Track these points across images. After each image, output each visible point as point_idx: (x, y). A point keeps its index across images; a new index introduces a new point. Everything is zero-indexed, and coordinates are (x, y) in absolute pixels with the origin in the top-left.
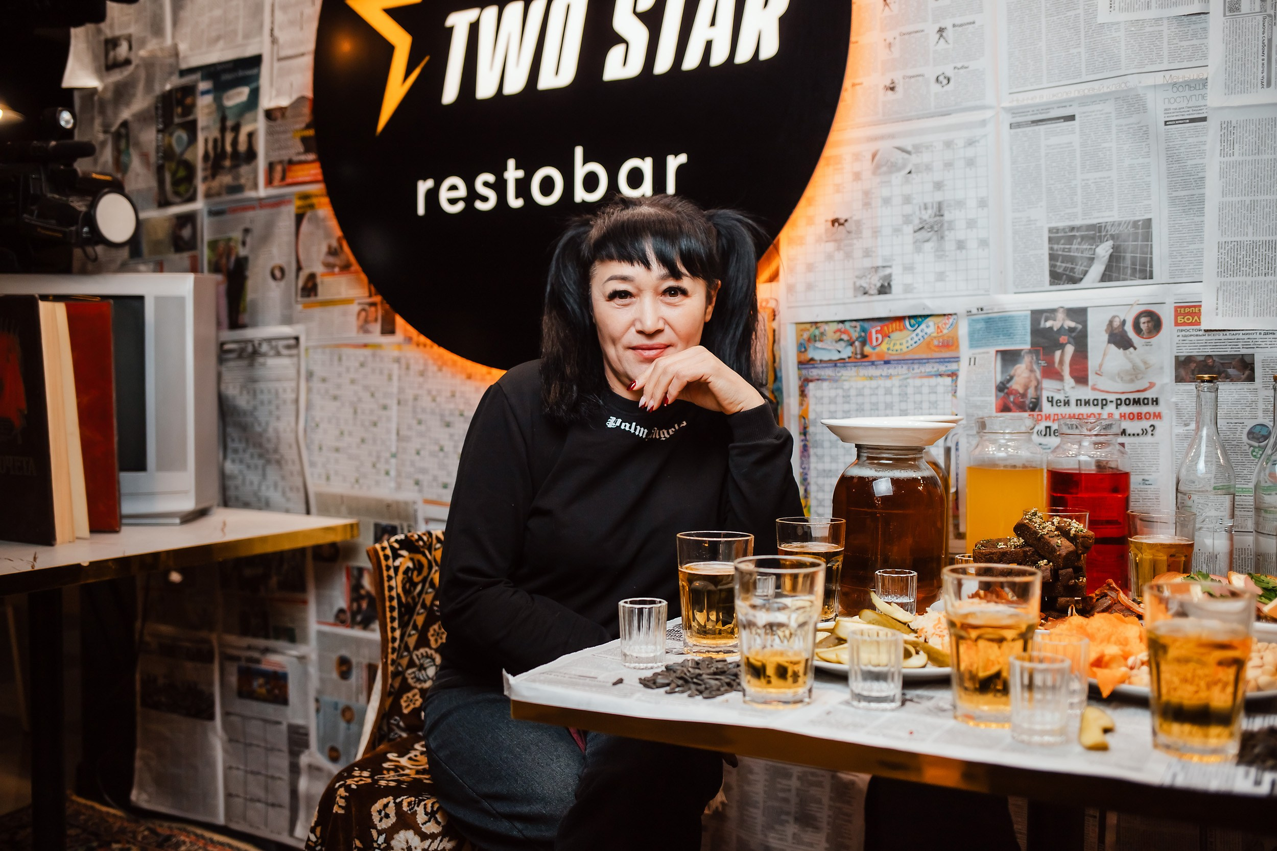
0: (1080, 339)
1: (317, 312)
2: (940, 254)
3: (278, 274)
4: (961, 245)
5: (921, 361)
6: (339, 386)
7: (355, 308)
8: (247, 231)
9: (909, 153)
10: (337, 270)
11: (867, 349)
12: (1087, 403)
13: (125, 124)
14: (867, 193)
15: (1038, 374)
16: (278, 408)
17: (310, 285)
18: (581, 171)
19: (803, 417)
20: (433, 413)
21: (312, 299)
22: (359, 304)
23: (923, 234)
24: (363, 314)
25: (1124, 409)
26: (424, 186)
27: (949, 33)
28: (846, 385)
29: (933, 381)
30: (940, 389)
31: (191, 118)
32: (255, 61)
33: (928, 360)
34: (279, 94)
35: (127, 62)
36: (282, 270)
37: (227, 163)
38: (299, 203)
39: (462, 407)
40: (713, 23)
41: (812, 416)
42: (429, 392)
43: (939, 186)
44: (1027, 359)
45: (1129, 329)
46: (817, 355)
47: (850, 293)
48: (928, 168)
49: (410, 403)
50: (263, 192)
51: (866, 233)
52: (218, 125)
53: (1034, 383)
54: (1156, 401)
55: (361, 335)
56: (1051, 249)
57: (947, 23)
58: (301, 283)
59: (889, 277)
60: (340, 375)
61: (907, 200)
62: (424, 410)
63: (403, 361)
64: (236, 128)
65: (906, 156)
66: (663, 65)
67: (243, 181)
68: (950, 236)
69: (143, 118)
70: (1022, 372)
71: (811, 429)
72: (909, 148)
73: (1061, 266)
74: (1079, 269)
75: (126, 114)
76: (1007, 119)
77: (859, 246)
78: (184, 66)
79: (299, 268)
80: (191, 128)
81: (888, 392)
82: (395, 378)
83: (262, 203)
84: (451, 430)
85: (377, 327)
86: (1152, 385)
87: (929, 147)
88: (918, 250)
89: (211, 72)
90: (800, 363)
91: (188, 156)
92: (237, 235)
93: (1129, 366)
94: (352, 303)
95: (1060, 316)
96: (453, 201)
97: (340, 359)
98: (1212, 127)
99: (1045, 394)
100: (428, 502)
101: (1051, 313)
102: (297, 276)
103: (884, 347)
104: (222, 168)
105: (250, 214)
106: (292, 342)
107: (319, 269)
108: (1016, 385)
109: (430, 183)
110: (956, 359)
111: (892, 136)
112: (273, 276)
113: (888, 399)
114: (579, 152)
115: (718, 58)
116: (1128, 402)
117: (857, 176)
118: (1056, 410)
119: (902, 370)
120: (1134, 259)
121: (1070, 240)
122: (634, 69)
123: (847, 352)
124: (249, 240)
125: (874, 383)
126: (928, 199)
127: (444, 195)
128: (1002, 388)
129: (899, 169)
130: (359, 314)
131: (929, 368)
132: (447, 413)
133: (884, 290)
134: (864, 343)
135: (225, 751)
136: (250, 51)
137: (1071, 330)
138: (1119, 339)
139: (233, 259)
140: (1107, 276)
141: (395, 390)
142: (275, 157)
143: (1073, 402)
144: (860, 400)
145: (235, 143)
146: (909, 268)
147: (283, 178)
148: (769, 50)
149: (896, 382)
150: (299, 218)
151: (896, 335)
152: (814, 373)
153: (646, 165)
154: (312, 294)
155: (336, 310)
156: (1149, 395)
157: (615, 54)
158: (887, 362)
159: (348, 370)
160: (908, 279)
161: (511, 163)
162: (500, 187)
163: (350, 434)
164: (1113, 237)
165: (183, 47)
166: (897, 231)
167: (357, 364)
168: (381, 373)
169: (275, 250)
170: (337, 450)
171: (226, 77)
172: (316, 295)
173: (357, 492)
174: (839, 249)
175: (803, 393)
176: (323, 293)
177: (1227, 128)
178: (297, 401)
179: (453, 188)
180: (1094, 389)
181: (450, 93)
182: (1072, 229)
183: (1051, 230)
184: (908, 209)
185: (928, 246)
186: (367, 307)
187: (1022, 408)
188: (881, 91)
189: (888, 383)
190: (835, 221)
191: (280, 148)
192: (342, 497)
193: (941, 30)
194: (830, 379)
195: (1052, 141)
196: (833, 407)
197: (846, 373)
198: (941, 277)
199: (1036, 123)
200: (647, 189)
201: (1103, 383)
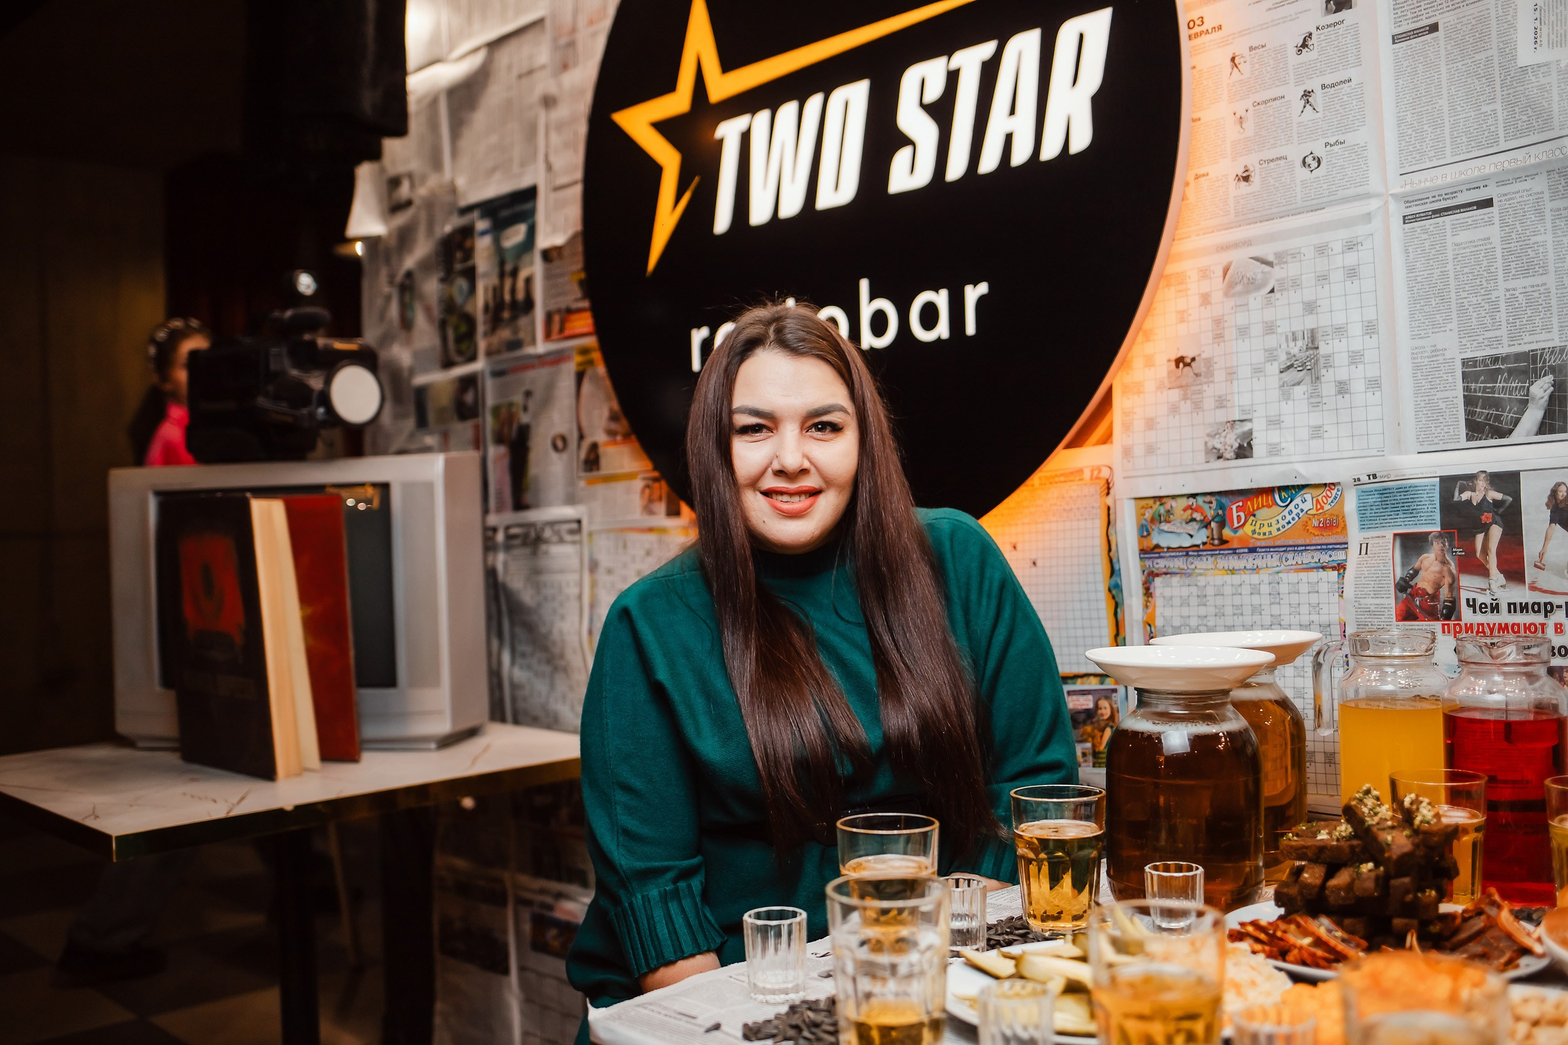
0: (1511, 516)
1: (601, 489)
2: (1316, 401)
3: (560, 444)
4: (1343, 388)
5: (1296, 548)
7: (638, 484)
8: (528, 394)
9: (1270, 264)
10: (619, 438)
11: (1227, 532)
12: (1524, 608)
13: (409, 275)
14: (1218, 322)
15: (1453, 567)
16: (562, 604)
17: (592, 457)
18: (867, 310)
19: (1149, 624)
21: (595, 474)
22: (644, 479)
23: (1293, 375)
24: (647, 491)
26: (698, 336)
27: (1318, 98)
28: (1202, 581)
29: (1314, 576)
30: (1323, 587)
31: (469, 263)
32: (530, 194)
33: (1305, 547)
34: (555, 231)
35: (410, 203)
36: (564, 439)
37: (506, 315)
38: (578, 359)
40: (1012, 112)
41: (1159, 622)
43: (1310, 307)
44: (1437, 546)
46: (1165, 541)
47: (1201, 457)
48: (1296, 284)
50: (541, 347)
51: (1219, 375)
52: (496, 271)
53: (1447, 580)
55: (646, 517)
56: (1467, 389)
57: (1314, 84)
58: (583, 454)
59: (1248, 436)
60: (625, 566)
61: (1270, 329)
64: (514, 273)
65: (1267, 268)
66: (956, 170)
67: (522, 335)
68: (1327, 376)
69: (425, 266)
70: (1430, 563)
72: (1271, 258)
73: (1481, 413)
74: (1507, 416)
75: (409, 262)
76: (1396, 211)
77: (1210, 392)
78: (463, 203)
79: (581, 437)
80: (470, 274)
81: (1255, 591)
83: (542, 360)
85: (661, 507)
87: (1295, 255)
89: (489, 208)
90: (1143, 551)
91: (469, 308)
92: (518, 399)
94: (636, 478)
95: (1481, 484)
97: (625, 546)
99: (1464, 595)
101: (1468, 481)
102: (579, 446)
103: (1248, 529)
104: (502, 320)
105: (531, 374)
106: (575, 526)
107: (601, 437)
108: (1424, 582)
109: (704, 331)
110: (1343, 546)
111: (1248, 243)
112: (555, 447)
113: (1256, 600)
114: (864, 285)
115: (1020, 155)
117: (1205, 299)
118: (1480, 618)
119: (1273, 560)
121: (1493, 375)
122: (923, 176)
123: (1201, 537)
124: (531, 404)
125: (1236, 579)
126: (1297, 326)
128: (1403, 586)
129: (1259, 288)
130: (643, 492)
131: (1307, 558)
133: (1244, 451)
134: (1222, 525)
135: (523, 1013)
136: (525, 183)
137: (1497, 504)
139: (515, 427)
140: (1546, 427)
142: (553, 307)
143: (1504, 607)
144: (1219, 601)
145: (513, 291)
146: (1275, 422)
147: (562, 330)
148: (1081, 140)
149: (1264, 576)
150: (580, 377)
151: (1262, 513)
152: (1161, 564)
153: (941, 299)
154: (595, 467)
155: (620, 487)
157: (901, 159)
158: (1253, 550)
159: (633, 559)
160: (1274, 436)
164: (1553, 370)
165: (461, 182)
166: (1258, 371)
167: (642, 553)
169: (556, 416)
171: (505, 213)
172: (598, 469)
174: (1185, 398)
175: (1148, 592)
176: (606, 466)
178: (580, 597)
180: (1533, 588)
181: (722, 222)
182: (1495, 359)
183: (1465, 363)
184: (1272, 341)
185: (1299, 391)
186: (650, 483)
187: (1432, 615)
188: (1232, 183)
189: (1255, 578)
190: (1180, 361)
191: (559, 295)
193: (1307, 94)
194: (1181, 573)
195: (1464, 236)
196: (1185, 611)
197: (1203, 564)
198: (1317, 432)
199: (1439, 213)
200: (943, 330)
201: (1546, 580)
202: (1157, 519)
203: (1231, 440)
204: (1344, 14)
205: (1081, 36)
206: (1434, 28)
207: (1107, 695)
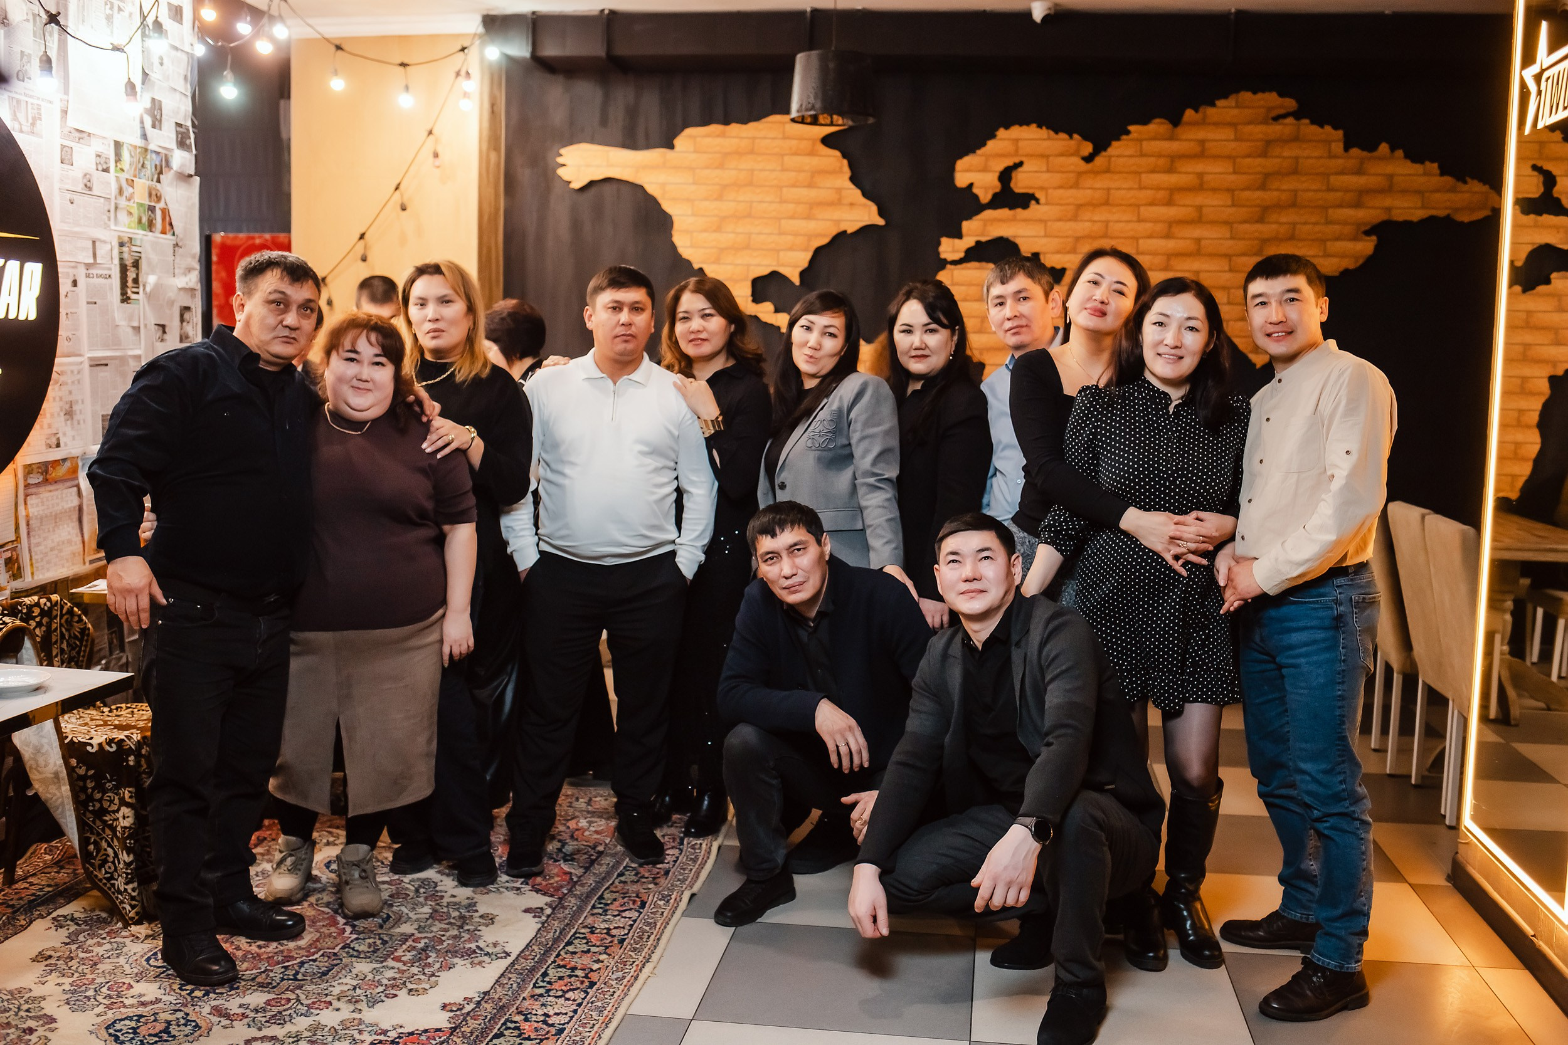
2: (72, 426)
4: (78, 421)
9: (60, 375)
11: (48, 476)
19: (27, 516)
23: (68, 417)
27: (69, 315)
28: (42, 496)
30: (73, 494)
33: (68, 480)
40: (9, 294)
41: (31, 515)
43: (70, 393)
46: (31, 481)
47: (47, 448)
48: (67, 383)
51: (48, 415)
57: (69, 311)
59: (58, 439)
61: (61, 399)
68: (74, 417)
71: (31, 522)
72: (60, 372)
76: (89, 363)
77: (46, 422)
87: (66, 373)
88: (66, 424)
90: (25, 486)
103: (54, 475)
110: (77, 478)
113: (57, 501)
115: (12, 314)
119: (59, 486)
123: (41, 478)
125: (52, 494)
126: (68, 399)
129: (58, 383)
131: (68, 484)
133: (58, 446)
134: (46, 474)
144: (47, 503)
146: (65, 436)
148: (33, 316)
149: (59, 492)
151: (58, 468)
152: (30, 491)
158: (56, 483)
160: (64, 441)
166: (61, 415)
175: (26, 503)
183: (103, 416)
184: (64, 404)
185: (69, 422)
189: (57, 493)
193: (67, 314)
194: (36, 494)
195: (101, 375)
196: (38, 509)
197: (41, 489)
198: (72, 438)
199: (97, 365)
202: (29, 474)
203: (54, 441)
204: (75, 288)
205: (32, 271)
206: (96, 303)
207: (14, 549)
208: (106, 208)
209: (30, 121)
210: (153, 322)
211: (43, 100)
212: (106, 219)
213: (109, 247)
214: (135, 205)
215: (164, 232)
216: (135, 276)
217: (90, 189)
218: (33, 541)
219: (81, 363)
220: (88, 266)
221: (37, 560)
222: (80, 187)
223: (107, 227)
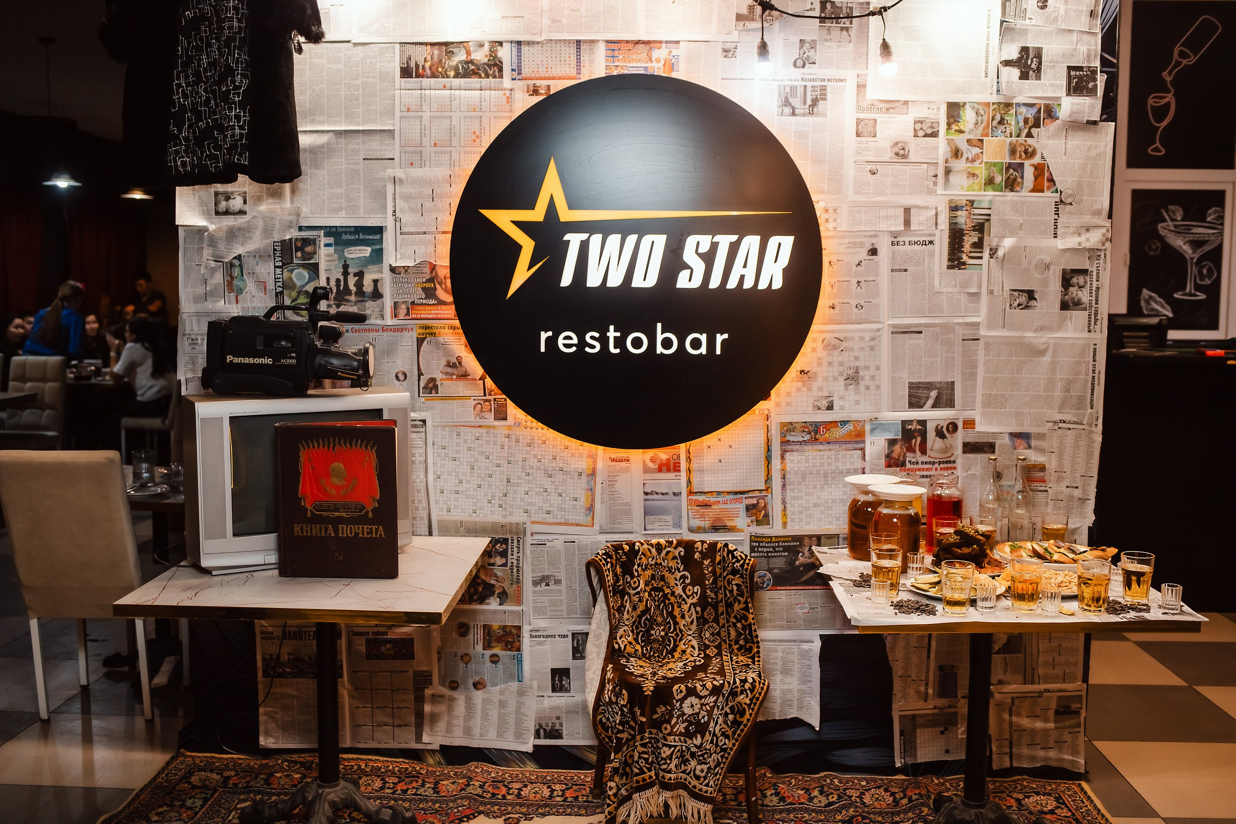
0: (923, 434)
1: (439, 404)
2: (857, 391)
3: (401, 377)
4: (868, 388)
5: (846, 442)
6: (458, 452)
9: (842, 341)
10: (454, 377)
11: (818, 436)
12: (926, 463)
13: (239, 257)
14: (820, 359)
15: (904, 450)
17: (430, 385)
18: (660, 337)
19: (783, 470)
20: (538, 469)
21: (433, 395)
23: (849, 382)
24: (479, 406)
25: (942, 466)
26: (545, 335)
27: (863, 284)
28: (807, 454)
29: (852, 452)
30: (855, 456)
32: (379, 230)
33: (850, 442)
34: (403, 257)
35: (242, 212)
36: (405, 375)
38: (421, 331)
39: (561, 465)
40: (745, 267)
41: (788, 469)
42: (535, 456)
43: (856, 358)
44: (900, 443)
45: (944, 429)
46: (791, 439)
47: (811, 408)
48: (852, 349)
49: (520, 463)
50: (389, 321)
51: (819, 379)
53: (902, 454)
54: (954, 462)
55: (478, 419)
56: (909, 392)
57: (861, 279)
58: (422, 385)
59: (832, 402)
60: (458, 445)
61: (841, 364)
62: (531, 467)
63: (514, 437)
64: (360, 275)
65: (840, 342)
66: (714, 283)
67: (370, 312)
68: (862, 383)
71: (787, 476)
72: (843, 339)
73: (914, 400)
75: (240, 250)
76: (891, 330)
77: (815, 385)
78: (304, 224)
79: (420, 374)
80: (314, 269)
81: (829, 457)
82: (506, 447)
83: (385, 328)
84: (553, 479)
85: (492, 415)
86: (953, 455)
87: (852, 339)
88: (847, 389)
89: (331, 231)
90: (782, 442)
93: (944, 446)
95: (915, 423)
96: (567, 346)
97: (459, 435)
98: (981, 343)
99: (908, 459)
100: (533, 523)
101: (910, 422)
102: (419, 380)
103: (827, 435)
104: (348, 301)
105: (375, 335)
106: (421, 423)
107: (438, 376)
108: (895, 455)
109: (550, 334)
110: (864, 442)
111: (833, 331)
112: (397, 378)
113: (829, 461)
114: (659, 325)
115: (748, 284)
116: (943, 463)
117: (814, 350)
118: (912, 466)
119: (836, 447)
120: (947, 399)
121: (918, 388)
122: (695, 284)
123: (807, 437)
125: (822, 453)
126: (851, 365)
127: (561, 342)
128: (888, 456)
129: (838, 348)
130: (475, 406)
131: (849, 446)
132: (550, 469)
133: (830, 407)
134: (816, 433)
135: (351, 697)
136: (371, 223)
137: (919, 430)
138: (940, 434)
141: (506, 455)
143: (920, 463)
144: (814, 461)
145: (359, 285)
146: (842, 398)
147: (408, 314)
148: (777, 284)
149: (833, 452)
150: (420, 342)
151: (833, 430)
152: (789, 447)
153: (703, 338)
154: (433, 392)
155: (456, 403)
156: (952, 459)
157: (684, 274)
158: (829, 443)
159: (465, 441)
160: (841, 403)
161: (612, 328)
162: (604, 340)
163: (468, 482)
164: (938, 388)
165: (305, 210)
166: (835, 379)
167: (473, 438)
168: (495, 443)
169: (399, 361)
170: (457, 492)
171: (344, 237)
172: (436, 392)
173: (474, 518)
174: (804, 386)
175: (783, 458)
176: (442, 391)
177: (987, 344)
178: (426, 462)
179: (570, 338)
181: (566, 280)
182: (919, 383)
183: (909, 383)
184: (841, 369)
185: (851, 387)
186: (482, 402)
187: (897, 466)
188: (827, 309)
189: (829, 453)
190: (802, 372)
191: (403, 293)
192: (461, 522)
193: (859, 282)
194: (798, 451)
195: (911, 342)
196: (799, 465)
197: (807, 448)
198: (857, 403)
199: (904, 332)
200: (703, 350)
201: (933, 454)
202: (788, 431)
203: (825, 403)
204: (874, 257)
205: (780, 244)
206: (906, 270)
207: (763, 498)
208: (932, 173)
209: (809, 102)
210: (1007, 288)
211: (828, 80)
212: (932, 184)
213: (934, 212)
214: (983, 165)
215: (1037, 189)
216: (976, 240)
217: (904, 156)
218: (789, 494)
219: (878, 330)
220: (895, 235)
221: (793, 513)
222: (888, 156)
223: (931, 192)
